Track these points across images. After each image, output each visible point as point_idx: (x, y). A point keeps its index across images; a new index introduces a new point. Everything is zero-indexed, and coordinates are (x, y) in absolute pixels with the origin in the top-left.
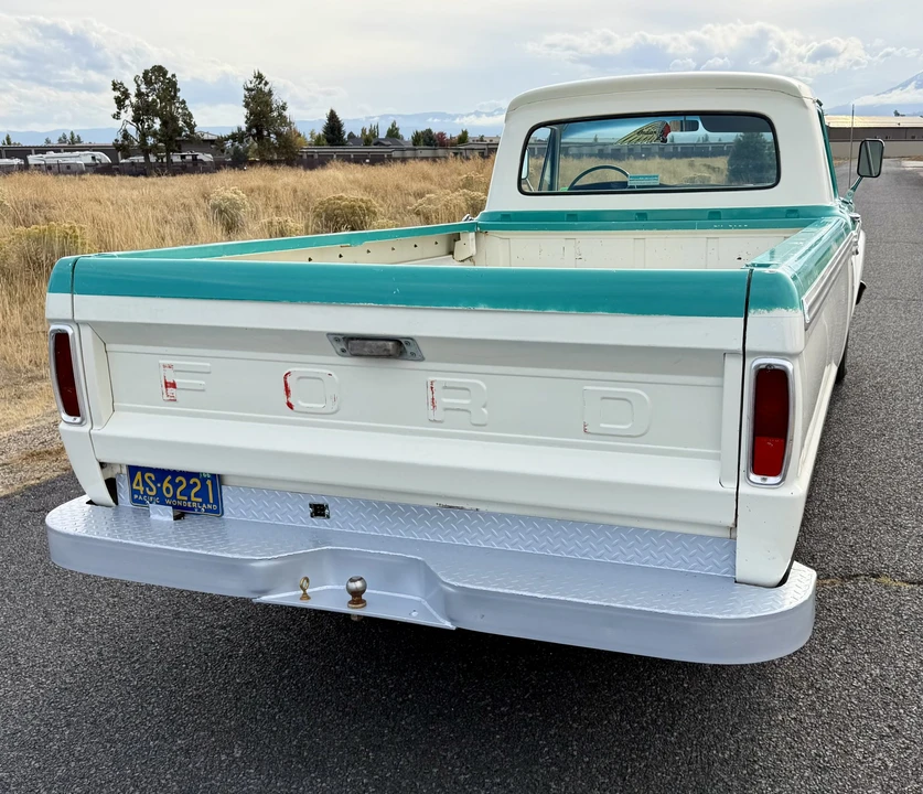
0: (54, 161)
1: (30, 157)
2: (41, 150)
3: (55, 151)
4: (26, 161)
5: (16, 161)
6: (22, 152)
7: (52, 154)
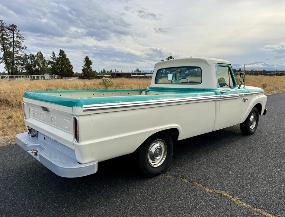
0: (150, 76)
1: (146, 75)
2: (148, 73)
3: (151, 74)
4: (145, 75)
5: (143, 76)
6: (145, 74)
7: (150, 74)
